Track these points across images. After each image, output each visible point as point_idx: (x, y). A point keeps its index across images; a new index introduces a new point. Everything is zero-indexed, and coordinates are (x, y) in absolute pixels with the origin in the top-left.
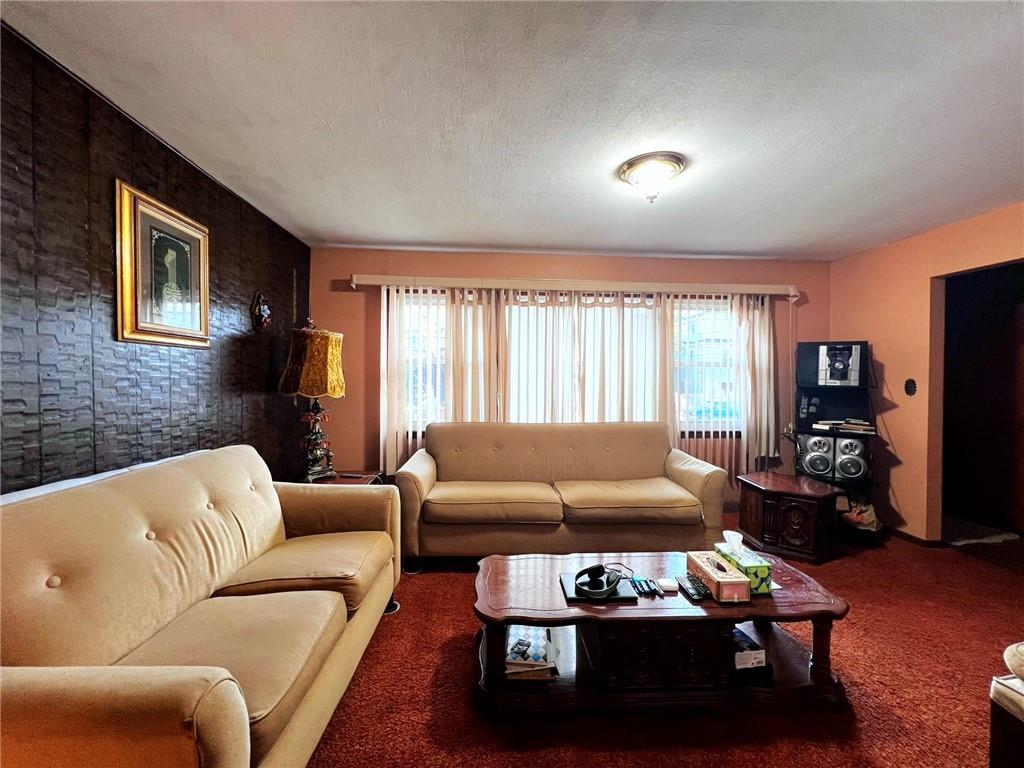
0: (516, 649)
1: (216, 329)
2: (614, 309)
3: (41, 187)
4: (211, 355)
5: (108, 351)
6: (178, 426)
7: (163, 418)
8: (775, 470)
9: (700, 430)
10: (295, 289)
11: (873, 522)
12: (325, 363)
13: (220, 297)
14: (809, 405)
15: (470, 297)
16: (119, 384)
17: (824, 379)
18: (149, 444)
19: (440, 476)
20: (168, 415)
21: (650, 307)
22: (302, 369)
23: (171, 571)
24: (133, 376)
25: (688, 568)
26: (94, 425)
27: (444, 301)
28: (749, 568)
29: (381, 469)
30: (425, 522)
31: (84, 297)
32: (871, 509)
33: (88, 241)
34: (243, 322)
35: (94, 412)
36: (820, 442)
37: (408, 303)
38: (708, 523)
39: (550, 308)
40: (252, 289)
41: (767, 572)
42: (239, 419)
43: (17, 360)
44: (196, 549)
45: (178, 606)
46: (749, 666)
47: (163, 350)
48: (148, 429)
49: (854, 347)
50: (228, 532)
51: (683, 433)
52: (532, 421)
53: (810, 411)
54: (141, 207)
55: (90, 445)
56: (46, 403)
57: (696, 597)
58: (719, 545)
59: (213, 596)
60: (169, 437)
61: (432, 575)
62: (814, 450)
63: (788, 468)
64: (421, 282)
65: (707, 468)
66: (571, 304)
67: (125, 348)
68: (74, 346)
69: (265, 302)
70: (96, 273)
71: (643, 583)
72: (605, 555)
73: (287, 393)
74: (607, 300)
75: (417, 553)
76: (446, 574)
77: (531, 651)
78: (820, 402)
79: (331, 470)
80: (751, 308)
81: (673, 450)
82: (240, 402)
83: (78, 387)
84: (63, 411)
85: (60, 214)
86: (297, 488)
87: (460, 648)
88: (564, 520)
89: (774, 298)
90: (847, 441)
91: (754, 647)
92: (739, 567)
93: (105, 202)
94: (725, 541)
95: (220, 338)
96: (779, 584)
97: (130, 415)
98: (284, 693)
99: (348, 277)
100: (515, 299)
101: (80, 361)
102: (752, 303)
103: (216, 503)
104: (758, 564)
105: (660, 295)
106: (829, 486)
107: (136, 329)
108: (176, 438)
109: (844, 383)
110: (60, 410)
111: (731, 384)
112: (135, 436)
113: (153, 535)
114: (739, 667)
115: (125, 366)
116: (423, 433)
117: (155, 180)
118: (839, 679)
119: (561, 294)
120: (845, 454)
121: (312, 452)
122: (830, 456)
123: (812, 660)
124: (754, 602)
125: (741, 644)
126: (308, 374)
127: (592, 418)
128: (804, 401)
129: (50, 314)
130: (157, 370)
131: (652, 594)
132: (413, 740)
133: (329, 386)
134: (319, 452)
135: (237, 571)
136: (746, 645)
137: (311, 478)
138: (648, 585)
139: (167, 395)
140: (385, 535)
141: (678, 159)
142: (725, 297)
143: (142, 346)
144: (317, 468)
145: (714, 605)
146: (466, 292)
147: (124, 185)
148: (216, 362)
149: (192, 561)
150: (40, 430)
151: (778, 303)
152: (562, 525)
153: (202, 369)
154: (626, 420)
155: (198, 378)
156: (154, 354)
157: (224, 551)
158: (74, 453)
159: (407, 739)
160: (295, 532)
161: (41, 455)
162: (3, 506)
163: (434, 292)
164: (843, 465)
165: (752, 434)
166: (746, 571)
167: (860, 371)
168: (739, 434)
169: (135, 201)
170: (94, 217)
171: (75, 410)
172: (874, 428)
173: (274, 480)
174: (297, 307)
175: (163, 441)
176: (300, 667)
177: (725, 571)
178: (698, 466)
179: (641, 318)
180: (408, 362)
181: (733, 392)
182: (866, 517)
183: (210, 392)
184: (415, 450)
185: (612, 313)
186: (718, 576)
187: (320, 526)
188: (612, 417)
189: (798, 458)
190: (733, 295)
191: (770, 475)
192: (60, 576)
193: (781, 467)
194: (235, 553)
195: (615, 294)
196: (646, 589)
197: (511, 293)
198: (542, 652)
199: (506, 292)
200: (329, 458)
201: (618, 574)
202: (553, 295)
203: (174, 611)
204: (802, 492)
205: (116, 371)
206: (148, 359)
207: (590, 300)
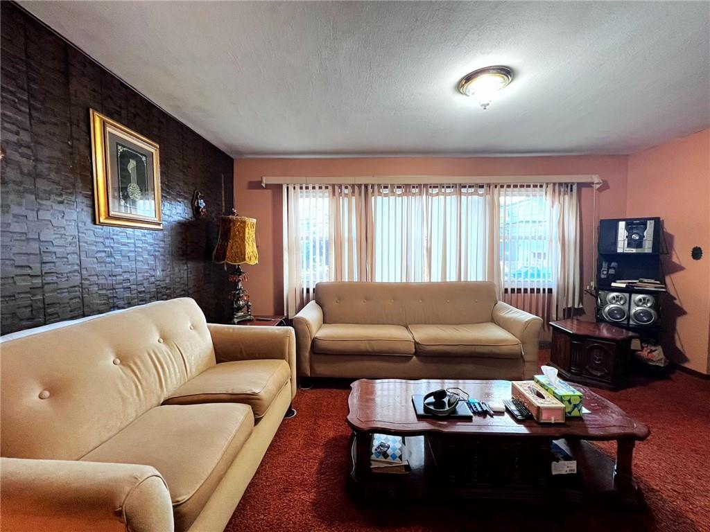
0: (379, 450)
1: (167, 217)
2: (454, 197)
3: (35, 114)
4: (164, 235)
5: (89, 231)
6: (142, 284)
7: (130, 278)
8: (579, 318)
9: (519, 287)
10: (223, 188)
11: (662, 359)
12: (243, 239)
13: (169, 194)
14: (609, 268)
15: (346, 191)
16: (99, 255)
17: (622, 247)
18: (121, 296)
19: (326, 320)
20: (134, 277)
21: (481, 195)
22: (228, 244)
23: (131, 387)
24: (108, 249)
25: (512, 394)
26: (82, 283)
27: (327, 194)
28: (564, 396)
29: (285, 314)
30: (314, 353)
31: (70, 193)
32: (659, 349)
33: (71, 154)
34: (186, 211)
35: (81, 274)
36: (617, 297)
37: (301, 197)
38: (527, 358)
39: (405, 198)
40: (192, 188)
41: (579, 400)
42: (185, 279)
43: (23, 238)
44: (149, 371)
45: (136, 411)
46: (564, 473)
47: (130, 231)
48: (121, 286)
49: (648, 222)
50: (173, 359)
51: (506, 290)
52: (392, 280)
53: (609, 272)
54: (109, 129)
55: (79, 298)
56: (46, 268)
57: (519, 417)
58: (537, 377)
59: (163, 404)
60: (136, 291)
61: (319, 390)
62: (612, 303)
63: (589, 316)
64: (311, 180)
65: (526, 316)
66: (420, 194)
67: (102, 229)
68: (64, 228)
69: (202, 198)
70: (79, 176)
71: (477, 405)
72: (446, 381)
73: (218, 261)
74: (448, 191)
75: (309, 375)
76: (330, 390)
77: (390, 452)
78: (619, 265)
79: (250, 315)
80: (562, 193)
81: (499, 302)
82: (186, 268)
83: (69, 256)
84: (59, 274)
85: (50, 134)
86: (224, 328)
87: (338, 446)
88: (416, 354)
89: (580, 185)
90: (640, 296)
91: (567, 458)
92: (555, 395)
93: (82, 125)
94: (543, 374)
95: (170, 222)
96: (587, 409)
97: (107, 276)
98: (202, 482)
99: (260, 180)
100: (379, 192)
101: (69, 239)
102: (562, 190)
103: (165, 338)
104: (572, 393)
105: (489, 185)
106: (624, 330)
107: (109, 216)
108: (140, 292)
109: (639, 251)
110: (56, 273)
111: (545, 254)
112: (111, 291)
113: (118, 361)
114: (554, 473)
115: (102, 242)
116: (314, 289)
117: (119, 109)
118: (638, 486)
119: (413, 187)
120: (638, 306)
121: (236, 302)
122: (626, 308)
123: (616, 471)
124: (568, 423)
125: (556, 455)
126: (232, 248)
127: (436, 278)
128: (605, 265)
129: (46, 205)
130: (125, 245)
131: (484, 414)
132: (302, 514)
133: (246, 256)
134: (241, 303)
135: (180, 387)
136: (560, 456)
137: (236, 321)
138: (480, 406)
139: (134, 262)
140: (284, 363)
141: (507, 72)
142: (541, 186)
143: (114, 228)
144: (240, 314)
145: (536, 425)
146: (343, 187)
147: (95, 113)
148: (168, 240)
149: (146, 380)
150: (42, 287)
151: (584, 190)
152: (414, 357)
153: (157, 244)
154: (462, 280)
155: (155, 251)
156: (123, 234)
157: (170, 372)
158: (68, 303)
159: (298, 513)
160: (222, 359)
161: (44, 304)
162: (2, 343)
163: (320, 188)
164: (637, 315)
165: (561, 291)
166: (561, 399)
167: (653, 241)
168: (550, 291)
169: (104, 124)
170: (75, 136)
171: (67, 273)
172: (663, 286)
173: (207, 322)
174: (225, 200)
175: (132, 294)
176: (216, 461)
177: (544, 398)
178: (518, 314)
179: (474, 203)
180: (302, 238)
181: (546, 260)
182: (657, 355)
183: (164, 260)
184: (308, 301)
185: (452, 200)
186: (538, 402)
187: (239, 356)
188: (452, 277)
189: (599, 309)
190: (547, 184)
191: (575, 322)
192: (49, 391)
193: (584, 316)
194: (178, 374)
195: (454, 186)
196: (480, 409)
197: (376, 187)
198: (398, 453)
199: (373, 186)
200: (248, 307)
201: (457, 397)
202: (407, 188)
203: (134, 415)
204: (602, 335)
205: (96, 246)
206: (119, 237)
207: (435, 191)
